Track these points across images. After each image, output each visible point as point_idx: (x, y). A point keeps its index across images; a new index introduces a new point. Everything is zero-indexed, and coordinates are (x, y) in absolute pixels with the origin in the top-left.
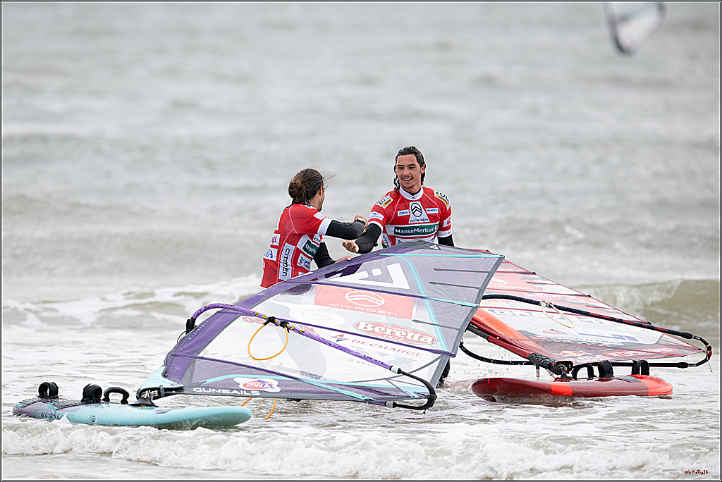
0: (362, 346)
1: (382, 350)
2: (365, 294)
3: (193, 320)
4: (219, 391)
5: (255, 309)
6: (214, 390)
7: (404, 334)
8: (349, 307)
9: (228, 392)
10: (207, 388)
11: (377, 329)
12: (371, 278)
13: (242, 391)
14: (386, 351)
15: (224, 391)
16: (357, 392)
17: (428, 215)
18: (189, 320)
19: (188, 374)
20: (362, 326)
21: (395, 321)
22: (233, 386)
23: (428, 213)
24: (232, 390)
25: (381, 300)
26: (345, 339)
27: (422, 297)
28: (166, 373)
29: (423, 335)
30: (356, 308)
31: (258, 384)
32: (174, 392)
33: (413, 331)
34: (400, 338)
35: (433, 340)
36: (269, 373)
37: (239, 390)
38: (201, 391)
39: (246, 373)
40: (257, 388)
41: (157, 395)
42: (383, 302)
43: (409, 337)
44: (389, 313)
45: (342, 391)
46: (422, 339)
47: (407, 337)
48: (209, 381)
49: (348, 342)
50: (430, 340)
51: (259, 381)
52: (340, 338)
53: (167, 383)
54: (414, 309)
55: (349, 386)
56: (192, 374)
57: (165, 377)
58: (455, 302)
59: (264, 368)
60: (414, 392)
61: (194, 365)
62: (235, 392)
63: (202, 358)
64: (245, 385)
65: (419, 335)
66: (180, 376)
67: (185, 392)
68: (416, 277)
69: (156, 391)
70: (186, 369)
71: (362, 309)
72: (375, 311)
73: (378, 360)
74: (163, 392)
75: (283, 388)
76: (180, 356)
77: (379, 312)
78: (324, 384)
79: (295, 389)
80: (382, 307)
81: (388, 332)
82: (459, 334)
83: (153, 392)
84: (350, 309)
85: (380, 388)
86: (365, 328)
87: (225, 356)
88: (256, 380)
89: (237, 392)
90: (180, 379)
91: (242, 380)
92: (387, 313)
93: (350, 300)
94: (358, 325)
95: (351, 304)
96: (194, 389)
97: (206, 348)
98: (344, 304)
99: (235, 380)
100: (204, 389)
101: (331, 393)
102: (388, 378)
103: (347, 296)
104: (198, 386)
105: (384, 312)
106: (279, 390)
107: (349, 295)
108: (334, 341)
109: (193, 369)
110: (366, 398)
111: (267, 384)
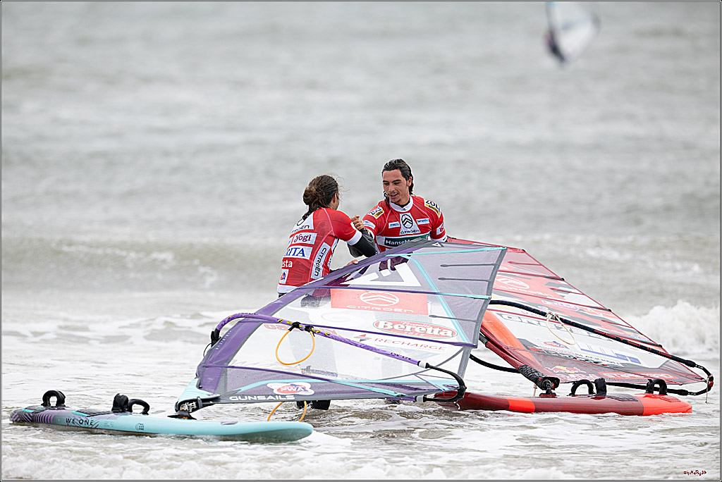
0: (386, 344)
1: (405, 346)
2: (379, 294)
3: (217, 331)
4: (255, 398)
5: (277, 316)
6: (250, 398)
7: (423, 329)
8: (366, 308)
9: (263, 398)
10: (243, 396)
11: (396, 327)
12: (381, 279)
13: (277, 396)
14: (409, 347)
15: (260, 398)
16: (388, 389)
17: (419, 226)
18: (213, 332)
19: (221, 384)
20: (382, 325)
21: (413, 318)
22: (268, 392)
23: (419, 224)
24: (267, 396)
25: (396, 298)
26: (368, 339)
27: (435, 293)
28: (200, 384)
29: (442, 329)
30: (372, 308)
31: (292, 388)
32: (211, 402)
33: (431, 326)
34: (420, 334)
35: (453, 333)
36: (300, 377)
37: (274, 395)
38: (237, 399)
39: (278, 378)
40: (290, 392)
41: (195, 407)
42: (398, 300)
43: (429, 331)
44: (405, 311)
45: (374, 389)
46: (442, 333)
47: (427, 332)
48: (243, 389)
49: (371, 341)
50: (449, 333)
51: (292, 385)
52: (363, 338)
53: (204, 394)
54: (429, 305)
55: (380, 383)
56: (226, 384)
57: (200, 388)
58: (468, 295)
59: (294, 372)
60: (444, 385)
61: (226, 374)
62: (270, 397)
63: (233, 367)
64: (279, 390)
65: (438, 329)
66: (215, 386)
67: (222, 401)
68: (425, 275)
69: (194, 403)
70: (219, 378)
71: (380, 309)
72: (391, 310)
73: (405, 356)
74: (200, 403)
75: (317, 391)
76: (210, 366)
77: (395, 310)
78: (356, 383)
79: (328, 390)
80: (398, 305)
81: (408, 328)
82: (476, 325)
83: (191, 404)
84: (367, 309)
85: (410, 384)
86: (385, 326)
87: (255, 364)
88: (289, 384)
89: (272, 398)
90: (215, 389)
91: (275, 385)
92: (403, 311)
93: (365, 301)
94: (377, 324)
95: (367, 305)
96: (231, 398)
97: (235, 358)
98: (360, 306)
99: (268, 385)
100: (239, 397)
101: (363, 392)
102: (417, 373)
103: (361, 297)
104: (234, 394)
105: (400, 310)
106: (313, 392)
107: (363, 297)
108: (357, 340)
109: (226, 378)
110: (398, 394)
111: (300, 388)
